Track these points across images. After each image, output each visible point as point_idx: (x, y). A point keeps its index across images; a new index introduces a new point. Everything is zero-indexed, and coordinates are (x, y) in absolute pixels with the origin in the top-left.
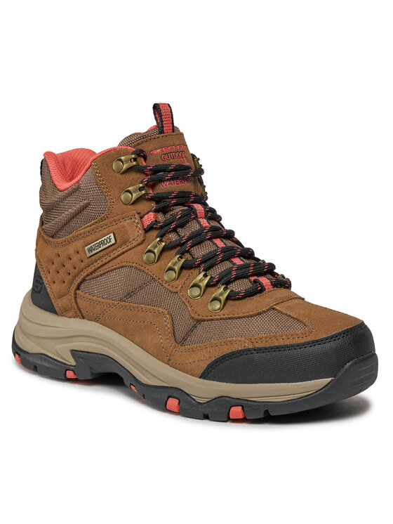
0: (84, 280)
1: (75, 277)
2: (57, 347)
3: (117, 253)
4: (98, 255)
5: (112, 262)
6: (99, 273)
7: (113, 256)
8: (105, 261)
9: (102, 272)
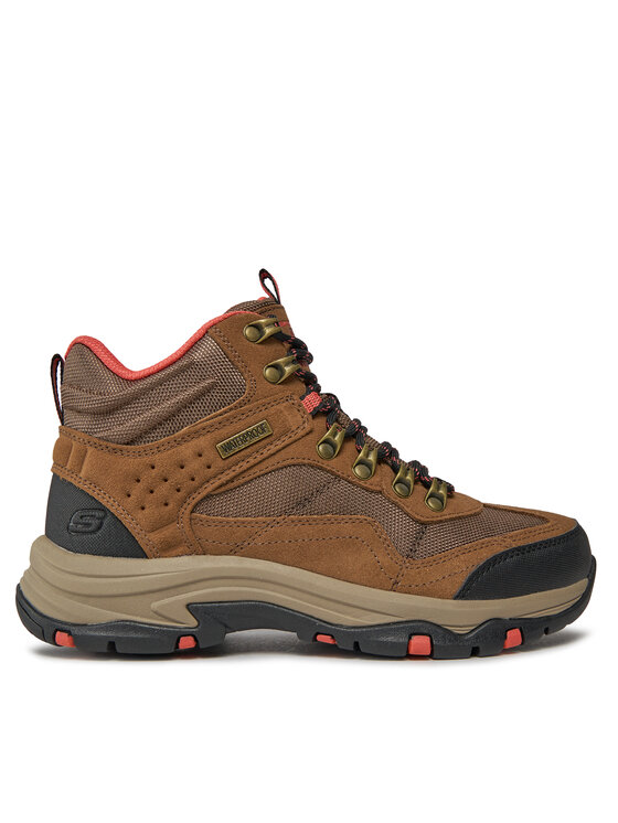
0: (208, 497)
1: (189, 495)
2: (155, 605)
3: (273, 449)
4: (242, 453)
5: (267, 461)
6: (242, 481)
7: (266, 454)
8: (252, 461)
9: (247, 479)
